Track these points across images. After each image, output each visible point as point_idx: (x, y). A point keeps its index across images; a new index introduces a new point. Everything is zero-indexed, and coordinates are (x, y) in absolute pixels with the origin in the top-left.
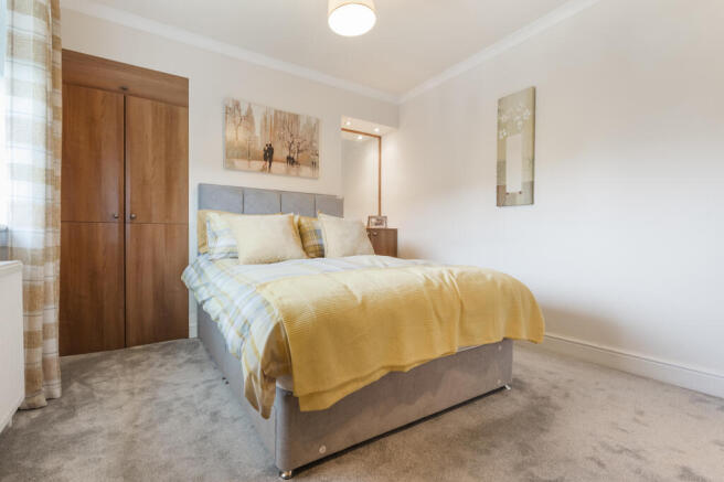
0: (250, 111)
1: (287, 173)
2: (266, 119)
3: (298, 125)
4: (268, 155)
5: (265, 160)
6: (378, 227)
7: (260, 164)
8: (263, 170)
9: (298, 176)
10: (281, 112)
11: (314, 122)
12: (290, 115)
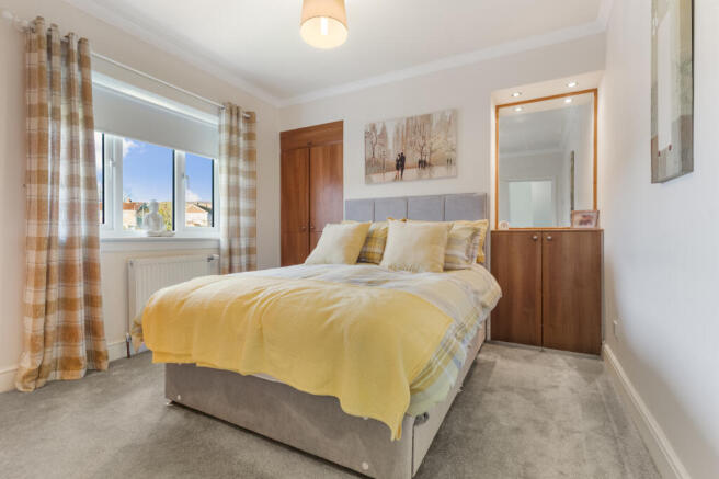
0: (384, 129)
1: (420, 178)
2: (397, 132)
3: (431, 124)
4: (401, 164)
5: (398, 169)
6: (583, 227)
7: (392, 175)
8: (396, 179)
9: (430, 178)
10: (412, 118)
11: (448, 114)
12: (422, 117)
